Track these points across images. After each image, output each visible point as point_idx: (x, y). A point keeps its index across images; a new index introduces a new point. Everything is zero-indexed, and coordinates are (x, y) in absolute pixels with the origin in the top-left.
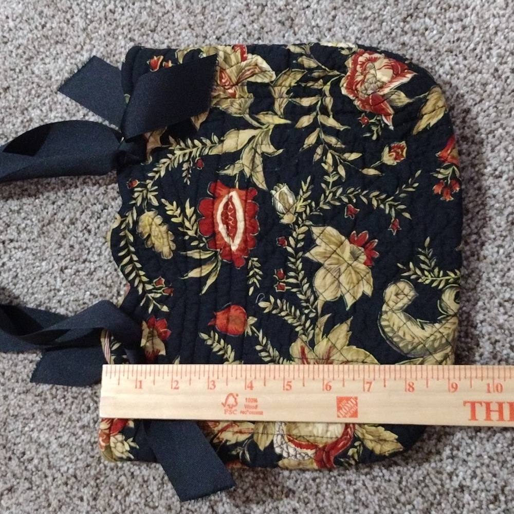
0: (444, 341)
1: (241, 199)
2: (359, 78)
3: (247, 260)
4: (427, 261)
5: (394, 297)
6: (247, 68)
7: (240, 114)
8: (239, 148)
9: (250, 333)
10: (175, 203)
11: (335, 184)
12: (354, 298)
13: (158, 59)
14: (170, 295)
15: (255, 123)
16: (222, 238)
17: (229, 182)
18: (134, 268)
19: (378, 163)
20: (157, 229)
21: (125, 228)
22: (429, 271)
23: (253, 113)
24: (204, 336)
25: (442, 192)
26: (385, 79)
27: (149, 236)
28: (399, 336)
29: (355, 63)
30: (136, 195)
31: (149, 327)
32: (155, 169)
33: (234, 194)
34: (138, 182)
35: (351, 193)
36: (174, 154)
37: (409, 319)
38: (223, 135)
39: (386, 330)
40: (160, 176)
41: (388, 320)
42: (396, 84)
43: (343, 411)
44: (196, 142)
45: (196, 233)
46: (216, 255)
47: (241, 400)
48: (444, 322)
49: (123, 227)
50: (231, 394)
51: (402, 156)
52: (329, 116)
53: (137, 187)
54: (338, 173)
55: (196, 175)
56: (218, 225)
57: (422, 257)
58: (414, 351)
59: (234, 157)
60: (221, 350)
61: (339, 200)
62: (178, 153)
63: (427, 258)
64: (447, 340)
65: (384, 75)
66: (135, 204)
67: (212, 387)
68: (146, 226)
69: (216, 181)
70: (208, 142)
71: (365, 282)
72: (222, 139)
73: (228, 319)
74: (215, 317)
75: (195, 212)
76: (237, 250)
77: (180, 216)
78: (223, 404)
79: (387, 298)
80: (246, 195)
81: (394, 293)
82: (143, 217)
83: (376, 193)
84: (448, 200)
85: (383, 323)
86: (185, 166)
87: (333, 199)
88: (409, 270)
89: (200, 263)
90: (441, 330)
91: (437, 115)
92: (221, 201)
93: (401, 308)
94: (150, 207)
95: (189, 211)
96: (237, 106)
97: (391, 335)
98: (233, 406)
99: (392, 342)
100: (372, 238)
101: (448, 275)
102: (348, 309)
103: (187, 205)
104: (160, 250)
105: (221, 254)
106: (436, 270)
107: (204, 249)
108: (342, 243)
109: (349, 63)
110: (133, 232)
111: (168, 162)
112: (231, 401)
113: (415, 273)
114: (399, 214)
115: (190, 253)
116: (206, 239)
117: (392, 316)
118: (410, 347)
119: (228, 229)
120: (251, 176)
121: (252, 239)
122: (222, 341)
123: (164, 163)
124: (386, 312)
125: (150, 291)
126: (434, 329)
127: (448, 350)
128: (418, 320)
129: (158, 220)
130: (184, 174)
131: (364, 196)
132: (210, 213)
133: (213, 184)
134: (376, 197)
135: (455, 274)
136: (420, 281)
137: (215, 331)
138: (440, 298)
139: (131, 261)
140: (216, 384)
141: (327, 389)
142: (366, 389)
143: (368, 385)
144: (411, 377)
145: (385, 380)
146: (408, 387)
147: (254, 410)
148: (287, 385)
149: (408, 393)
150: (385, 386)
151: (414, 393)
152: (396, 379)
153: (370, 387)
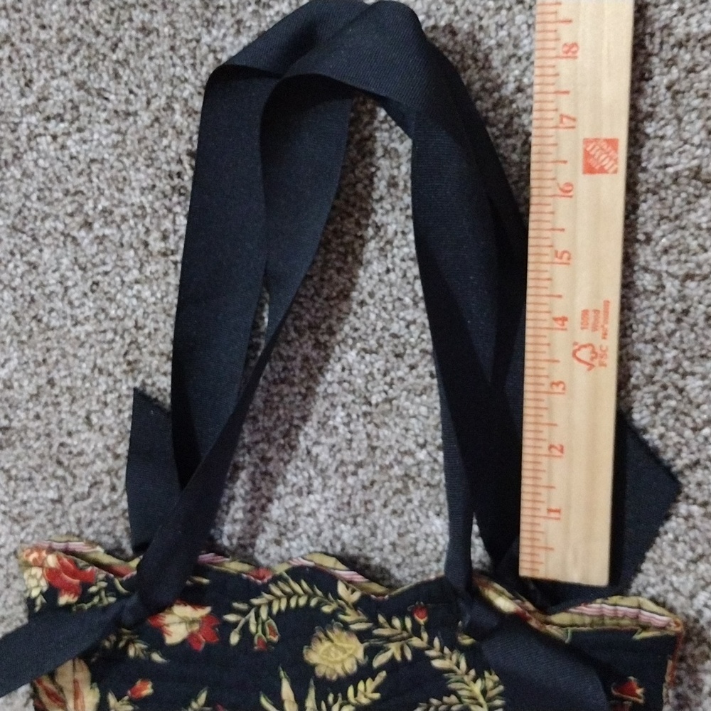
10: (377, 696)
18: (288, 595)
32: (446, 650)
34: (422, 621)
43: (607, 164)
47: (584, 337)
50: (574, 354)
67: (561, 386)
78: (589, 370)
86: (452, 699)
94: (371, 652)
98: (593, 352)
104: (313, 647)
112: (584, 354)
123: (458, 665)
125: (257, 616)
130: (434, 701)
140: (556, 380)
141: (570, 191)
142: (572, 124)
143: (565, 120)
144: (554, 49)
145: (557, 92)
146: (570, 54)
147: (601, 315)
148: (561, 258)
149: (579, 54)
150: (567, 92)
151: (580, 44)
152: (557, 75)
153: (568, 117)
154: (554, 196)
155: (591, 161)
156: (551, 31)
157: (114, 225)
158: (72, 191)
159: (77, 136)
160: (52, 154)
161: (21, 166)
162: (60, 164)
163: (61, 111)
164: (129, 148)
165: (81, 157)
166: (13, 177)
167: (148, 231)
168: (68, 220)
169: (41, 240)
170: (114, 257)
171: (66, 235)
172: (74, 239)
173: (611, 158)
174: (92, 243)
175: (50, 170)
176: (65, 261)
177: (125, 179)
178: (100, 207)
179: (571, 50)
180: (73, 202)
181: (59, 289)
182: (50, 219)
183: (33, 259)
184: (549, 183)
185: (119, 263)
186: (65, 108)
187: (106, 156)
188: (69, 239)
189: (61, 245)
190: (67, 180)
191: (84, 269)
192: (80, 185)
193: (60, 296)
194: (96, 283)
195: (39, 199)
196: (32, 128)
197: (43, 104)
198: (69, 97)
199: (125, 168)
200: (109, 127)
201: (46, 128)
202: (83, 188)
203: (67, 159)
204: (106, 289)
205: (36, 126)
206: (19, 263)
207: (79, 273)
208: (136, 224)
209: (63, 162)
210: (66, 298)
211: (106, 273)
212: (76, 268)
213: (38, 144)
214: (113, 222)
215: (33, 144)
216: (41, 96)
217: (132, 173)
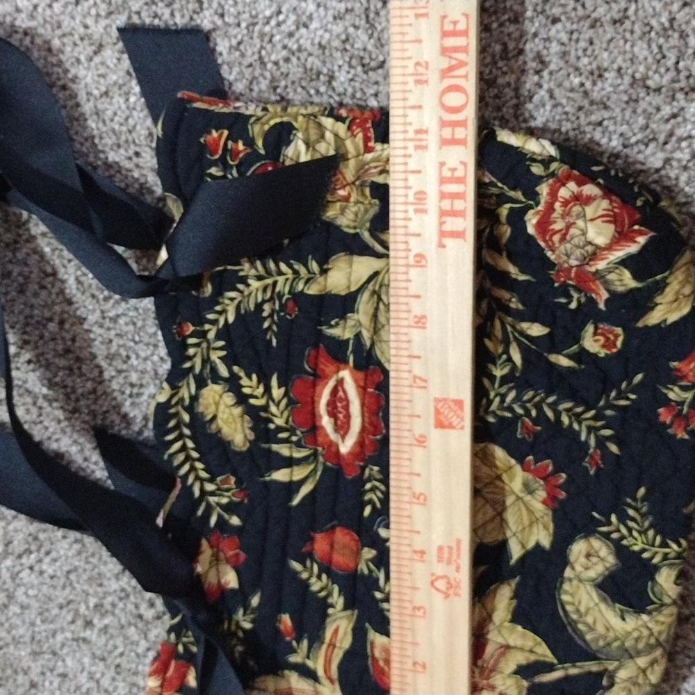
0: (652, 641)
1: (358, 386)
2: (559, 225)
3: (363, 469)
4: (638, 517)
5: (583, 560)
6: (373, 164)
7: (355, 228)
8: (353, 289)
9: (366, 571)
10: (254, 377)
11: (505, 380)
12: (523, 546)
13: (220, 136)
14: (243, 500)
15: (378, 248)
16: (327, 435)
17: (337, 351)
18: (188, 458)
19: (575, 348)
20: (227, 410)
21: (177, 404)
22: (640, 532)
23: (376, 230)
24: (296, 566)
25: (672, 422)
26: (601, 241)
27: (214, 418)
28: (586, 624)
29: (553, 194)
30: (191, 351)
31: (212, 547)
32: (218, 308)
33: (346, 374)
34: (192, 328)
35: (529, 401)
36: (248, 285)
37: (604, 600)
38: (326, 262)
39: (568, 608)
40: (226, 320)
41: (572, 595)
42: (619, 254)
43: (455, 421)
44: (283, 267)
45: (287, 422)
46: (315, 454)
48: (654, 613)
49: (174, 401)
50: (432, 583)
51: (615, 346)
52: (501, 254)
53: (191, 336)
54: (510, 359)
55: (287, 329)
56: (321, 417)
57: (631, 512)
58: (608, 649)
59: (345, 304)
60: (322, 589)
61: (510, 409)
62: (255, 284)
63: (640, 514)
64: (657, 640)
65: (599, 234)
66: (192, 368)
67: (422, 611)
68: (210, 405)
69: (316, 346)
70: (303, 270)
71: (541, 527)
72: (325, 267)
73: (332, 546)
74: (312, 540)
75: (286, 394)
76: (350, 453)
77: (263, 396)
78: (446, 598)
79: (572, 558)
80: (366, 380)
81: (584, 552)
82: (205, 391)
83: (568, 405)
84: (679, 436)
85: (565, 598)
86: (267, 308)
87: (501, 407)
88: (609, 523)
89: (290, 462)
90: (650, 625)
91: (679, 308)
92: (327, 383)
93: (593, 580)
94: (216, 378)
95: (277, 392)
96: (351, 216)
97: (574, 617)
99: (575, 630)
100: (557, 470)
101: (667, 546)
102: (513, 562)
103: (274, 382)
104: (229, 439)
105: (323, 456)
106: (651, 533)
107: (298, 445)
108: (510, 468)
109: (544, 189)
110: (190, 409)
111: (239, 299)
112: (441, 584)
113: (618, 530)
114: (601, 442)
115: (275, 447)
116: (302, 433)
117: (578, 587)
118: (601, 643)
119: (336, 424)
120: (373, 344)
121: (373, 442)
122: (324, 577)
123: (232, 299)
124: (570, 580)
125: (213, 494)
126: (640, 622)
127: (658, 653)
128: (618, 605)
129: (229, 399)
130: (266, 325)
131: (549, 405)
132: (309, 399)
133: (313, 353)
134: (568, 410)
135: (679, 545)
136: (624, 542)
137: (313, 560)
138: (653, 580)
139: (184, 448)
140: (418, 605)
141: (424, 442)
142: (423, 384)
143: (418, 381)
144: (406, 319)
145: (410, 356)
146: (420, 325)
147: (454, 551)
148: (418, 499)
149: (428, 325)
150: (419, 357)
151: (428, 316)
152: (409, 341)
153: (420, 379)
154: (410, 445)
155: (441, 418)
156: (403, 304)
157: (109, 614)
158: (64, 602)
159: (47, 560)
160: (36, 582)
161: (17, 602)
162: (45, 587)
163: (27, 546)
164: (91, 550)
165: (59, 574)
166: (15, 614)
167: (137, 606)
168: (72, 627)
169: (60, 653)
170: (121, 639)
171: (76, 640)
172: (84, 640)
173: (458, 416)
174: (99, 636)
175: (40, 596)
176: (86, 660)
177: (99, 574)
178: (91, 605)
179: (421, 322)
180: (69, 611)
181: (92, 684)
182: (59, 633)
183: (61, 670)
184: (406, 434)
185: (127, 642)
186: (28, 543)
187: (77, 563)
188: (81, 641)
189: (76, 648)
190: (56, 596)
191: (103, 659)
192: (68, 595)
193: (96, 689)
194: (118, 666)
195: (43, 622)
196: (11, 569)
197: (11, 547)
198: (27, 533)
199: (95, 567)
200: (68, 540)
201: (22, 565)
202: (71, 597)
203: (48, 580)
204: (128, 666)
205: (14, 567)
206: (52, 679)
207: (101, 664)
208: (125, 605)
209: (46, 584)
210: (101, 688)
211: (122, 654)
212: (97, 661)
213: (21, 579)
214: (107, 612)
215: (18, 581)
216: (6, 542)
217: (102, 567)
